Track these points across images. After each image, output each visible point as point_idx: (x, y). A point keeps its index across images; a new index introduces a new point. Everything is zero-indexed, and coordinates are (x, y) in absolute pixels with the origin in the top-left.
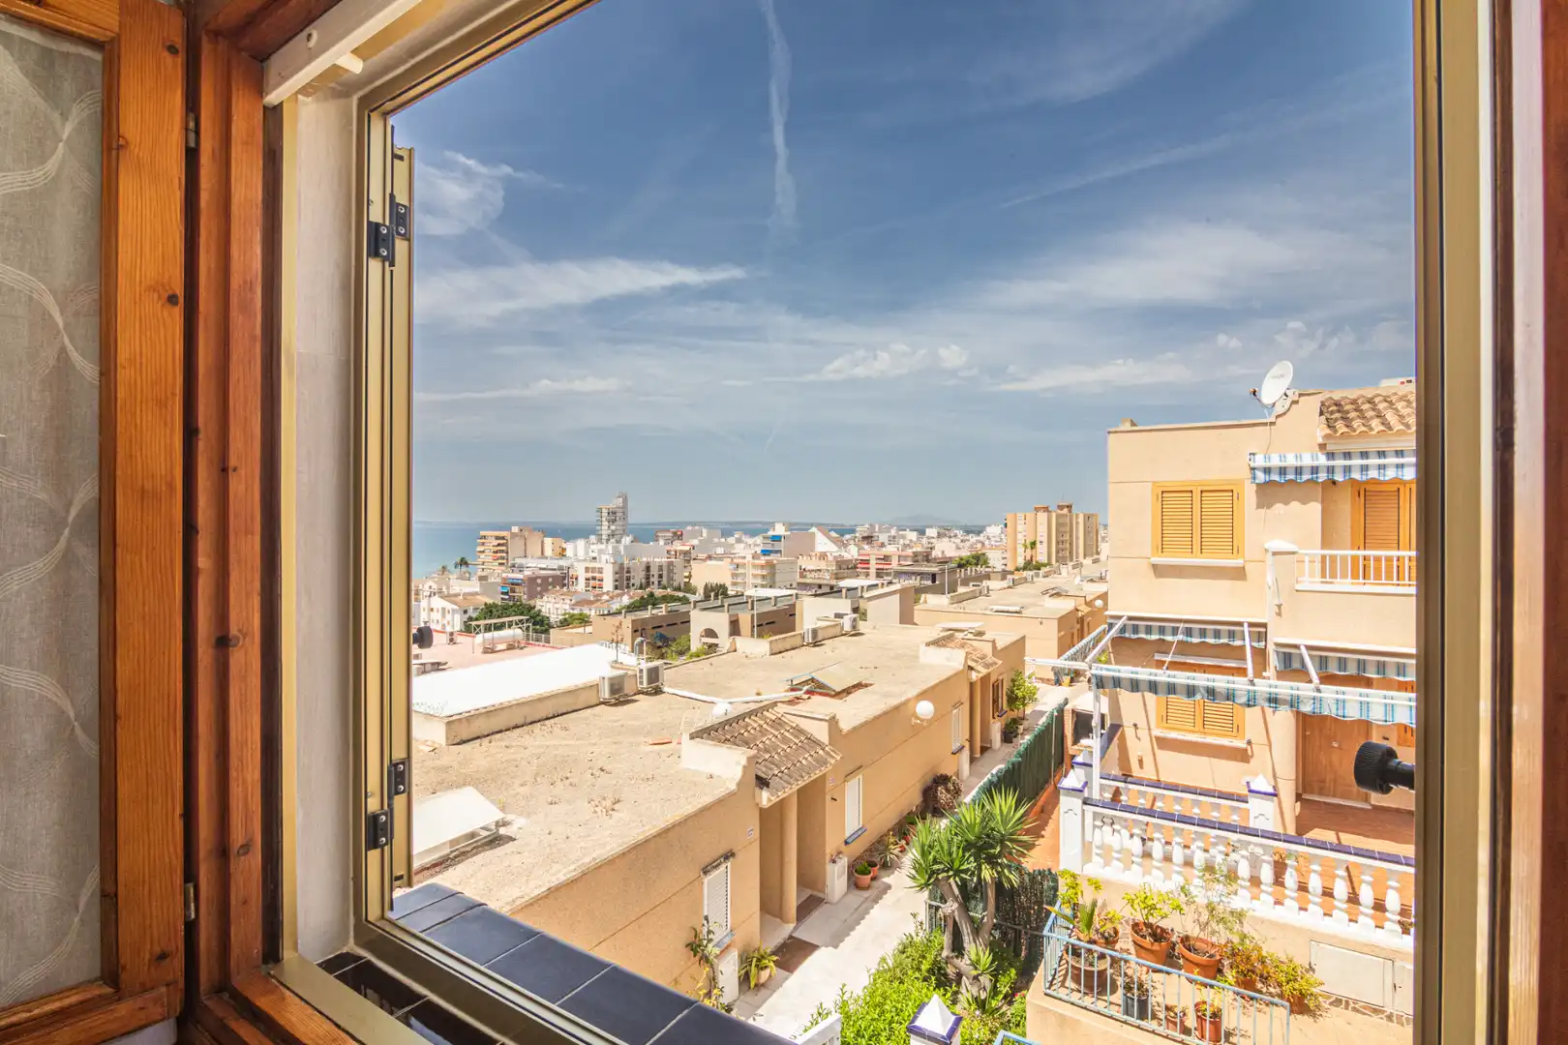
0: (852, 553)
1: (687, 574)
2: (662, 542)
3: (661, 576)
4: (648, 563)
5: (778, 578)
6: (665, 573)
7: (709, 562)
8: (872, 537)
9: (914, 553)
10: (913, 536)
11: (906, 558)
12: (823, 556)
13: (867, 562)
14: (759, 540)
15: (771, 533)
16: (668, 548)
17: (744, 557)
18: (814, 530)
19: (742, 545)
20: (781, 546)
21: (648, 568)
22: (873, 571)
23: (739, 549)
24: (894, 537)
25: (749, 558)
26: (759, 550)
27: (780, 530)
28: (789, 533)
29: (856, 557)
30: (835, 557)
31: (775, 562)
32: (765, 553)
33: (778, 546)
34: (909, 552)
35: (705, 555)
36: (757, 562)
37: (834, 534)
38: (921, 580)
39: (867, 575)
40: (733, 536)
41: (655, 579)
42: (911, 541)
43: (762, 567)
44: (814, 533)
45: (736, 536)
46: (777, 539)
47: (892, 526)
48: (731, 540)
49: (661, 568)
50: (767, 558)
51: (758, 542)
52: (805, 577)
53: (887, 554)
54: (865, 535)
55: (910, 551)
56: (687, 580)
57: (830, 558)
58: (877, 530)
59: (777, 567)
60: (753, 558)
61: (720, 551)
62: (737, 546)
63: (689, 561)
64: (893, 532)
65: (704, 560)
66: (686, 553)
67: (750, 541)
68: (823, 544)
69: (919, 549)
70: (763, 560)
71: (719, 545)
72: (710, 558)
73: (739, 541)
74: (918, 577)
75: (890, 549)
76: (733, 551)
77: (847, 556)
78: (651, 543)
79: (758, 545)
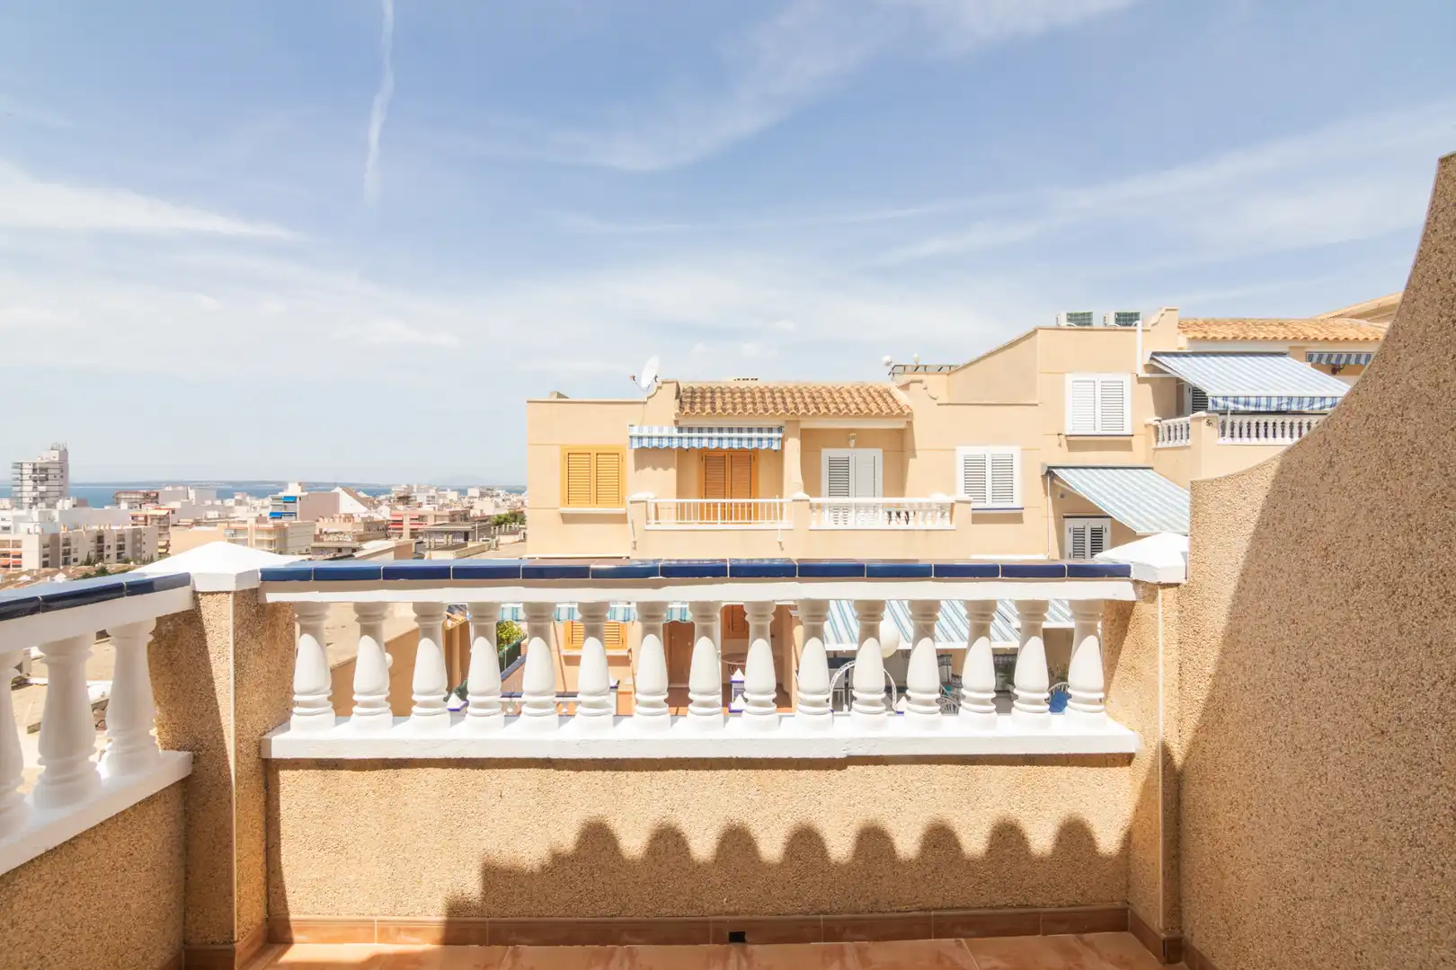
0: (383, 514)
1: (164, 543)
2: (124, 506)
3: (121, 547)
4: (101, 531)
5: (290, 542)
6: (128, 543)
7: (196, 528)
8: (409, 497)
9: (450, 512)
10: (453, 496)
11: (442, 517)
12: (349, 517)
13: (400, 522)
14: (268, 501)
15: (281, 494)
16: (134, 512)
17: (245, 522)
18: (338, 490)
19: (244, 508)
20: (297, 508)
21: (100, 539)
22: (406, 532)
23: (241, 513)
24: (433, 497)
25: (251, 522)
26: (266, 513)
27: (293, 490)
28: (306, 494)
29: (389, 518)
30: (363, 519)
31: (286, 525)
32: (275, 516)
33: (291, 508)
34: (446, 511)
35: (191, 521)
36: (261, 526)
37: (362, 495)
38: (453, 537)
39: (401, 536)
40: (232, 497)
41: (113, 552)
42: (451, 500)
43: (269, 532)
44: (337, 495)
45: (237, 497)
46: (293, 500)
47: (431, 487)
48: (230, 502)
49: (121, 537)
50: (277, 521)
51: (266, 506)
52: (322, 540)
53: (422, 514)
54: (402, 495)
55: (448, 510)
56: (164, 550)
57: (358, 520)
58: (415, 490)
59: (290, 531)
60: (257, 521)
61: (212, 514)
62: (237, 508)
63: (166, 528)
64: (432, 492)
65: (189, 526)
66: (161, 518)
67: (257, 503)
68: (348, 504)
69: (459, 508)
70: (270, 524)
71: (213, 507)
72: (197, 523)
73: (239, 503)
74: (450, 536)
75: (426, 509)
76: (231, 515)
77: (378, 517)
78: (107, 508)
79: (267, 507)
